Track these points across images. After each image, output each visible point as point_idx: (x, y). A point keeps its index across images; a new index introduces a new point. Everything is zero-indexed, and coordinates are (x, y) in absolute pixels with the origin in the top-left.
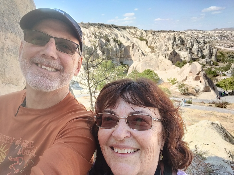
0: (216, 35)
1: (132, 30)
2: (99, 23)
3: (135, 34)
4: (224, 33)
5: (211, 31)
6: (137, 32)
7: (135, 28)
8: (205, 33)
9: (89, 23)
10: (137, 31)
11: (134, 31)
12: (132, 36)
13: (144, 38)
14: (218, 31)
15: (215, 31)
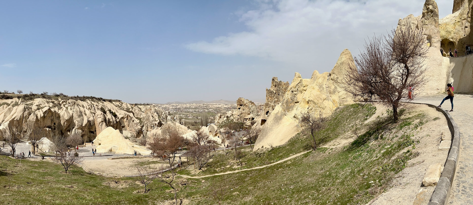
0: (171, 107)
1: (118, 103)
2: (91, 97)
3: (121, 106)
4: (177, 106)
5: (167, 104)
6: (123, 105)
7: (119, 101)
8: (162, 106)
9: (84, 96)
10: (122, 103)
11: (120, 103)
12: (119, 108)
13: (131, 110)
14: (172, 105)
15: (170, 104)
